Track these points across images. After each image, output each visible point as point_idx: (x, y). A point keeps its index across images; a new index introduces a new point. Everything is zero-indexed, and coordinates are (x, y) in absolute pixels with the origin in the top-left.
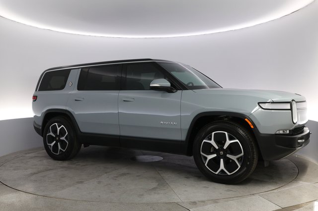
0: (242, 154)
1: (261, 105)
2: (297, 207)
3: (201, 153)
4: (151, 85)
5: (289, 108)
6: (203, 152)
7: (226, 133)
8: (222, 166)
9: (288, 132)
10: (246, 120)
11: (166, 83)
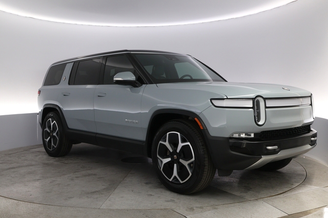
0: (193, 159)
1: (214, 102)
2: (305, 213)
3: (158, 156)
4: (114, 79)
5: (252, 106)
6: (159, 155)
7: (179, 134)
8: (175, 173)
9: (252, 136)
10: (196, 119)
11: (131, 77)
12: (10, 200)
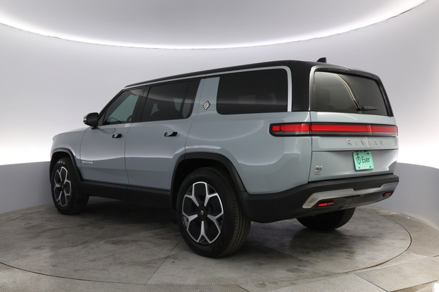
12: (29, 273)
